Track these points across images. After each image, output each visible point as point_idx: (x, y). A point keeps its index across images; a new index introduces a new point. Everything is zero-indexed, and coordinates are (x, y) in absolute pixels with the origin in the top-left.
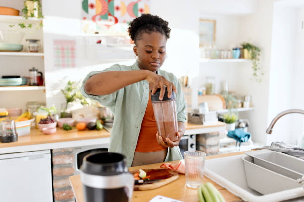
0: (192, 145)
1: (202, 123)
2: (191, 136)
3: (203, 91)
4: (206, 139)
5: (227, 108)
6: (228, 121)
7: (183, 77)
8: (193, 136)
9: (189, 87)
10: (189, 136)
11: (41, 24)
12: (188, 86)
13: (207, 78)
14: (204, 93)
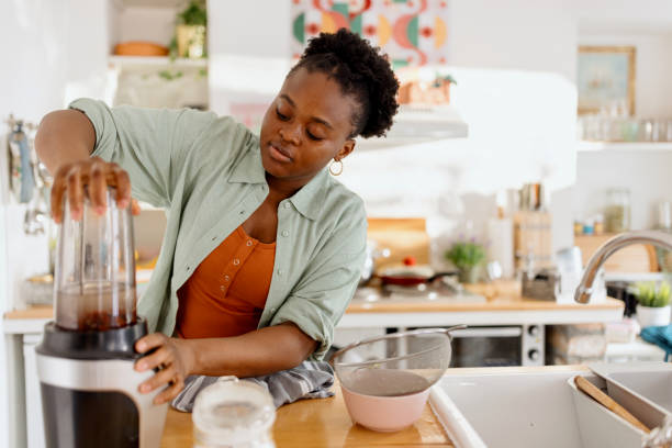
0: (531, 353)
1: (553, 298)
2: (531, 328)
3: (596, 224)
4: (567, 340)
5: (659, 270)
6: (648, 301)
7: (529, 186)
8: (535, 331)
9: (546, 211)
10: (526, 329)
11: (204, 72)
12: (542, 208)
13: (610, 192)
14: (600, 228)
